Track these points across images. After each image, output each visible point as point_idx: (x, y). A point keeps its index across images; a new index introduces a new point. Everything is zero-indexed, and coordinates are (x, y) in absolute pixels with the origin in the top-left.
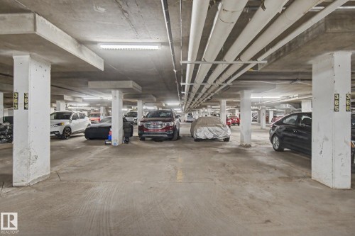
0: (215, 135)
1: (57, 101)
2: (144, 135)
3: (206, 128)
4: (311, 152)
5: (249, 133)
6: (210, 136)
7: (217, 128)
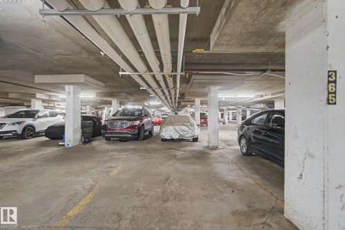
0: (181, 135)
3: (171, 127)
4: (283, 161)
5: (216, 132)
6: (176, 136)
7: (183, 127)
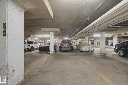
0: (89, 49)
1: (28, 38)
2: (61, 50)
3: (86, 47)
7: (90, 47)
